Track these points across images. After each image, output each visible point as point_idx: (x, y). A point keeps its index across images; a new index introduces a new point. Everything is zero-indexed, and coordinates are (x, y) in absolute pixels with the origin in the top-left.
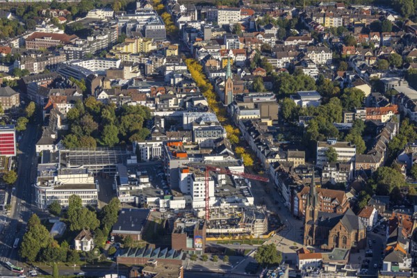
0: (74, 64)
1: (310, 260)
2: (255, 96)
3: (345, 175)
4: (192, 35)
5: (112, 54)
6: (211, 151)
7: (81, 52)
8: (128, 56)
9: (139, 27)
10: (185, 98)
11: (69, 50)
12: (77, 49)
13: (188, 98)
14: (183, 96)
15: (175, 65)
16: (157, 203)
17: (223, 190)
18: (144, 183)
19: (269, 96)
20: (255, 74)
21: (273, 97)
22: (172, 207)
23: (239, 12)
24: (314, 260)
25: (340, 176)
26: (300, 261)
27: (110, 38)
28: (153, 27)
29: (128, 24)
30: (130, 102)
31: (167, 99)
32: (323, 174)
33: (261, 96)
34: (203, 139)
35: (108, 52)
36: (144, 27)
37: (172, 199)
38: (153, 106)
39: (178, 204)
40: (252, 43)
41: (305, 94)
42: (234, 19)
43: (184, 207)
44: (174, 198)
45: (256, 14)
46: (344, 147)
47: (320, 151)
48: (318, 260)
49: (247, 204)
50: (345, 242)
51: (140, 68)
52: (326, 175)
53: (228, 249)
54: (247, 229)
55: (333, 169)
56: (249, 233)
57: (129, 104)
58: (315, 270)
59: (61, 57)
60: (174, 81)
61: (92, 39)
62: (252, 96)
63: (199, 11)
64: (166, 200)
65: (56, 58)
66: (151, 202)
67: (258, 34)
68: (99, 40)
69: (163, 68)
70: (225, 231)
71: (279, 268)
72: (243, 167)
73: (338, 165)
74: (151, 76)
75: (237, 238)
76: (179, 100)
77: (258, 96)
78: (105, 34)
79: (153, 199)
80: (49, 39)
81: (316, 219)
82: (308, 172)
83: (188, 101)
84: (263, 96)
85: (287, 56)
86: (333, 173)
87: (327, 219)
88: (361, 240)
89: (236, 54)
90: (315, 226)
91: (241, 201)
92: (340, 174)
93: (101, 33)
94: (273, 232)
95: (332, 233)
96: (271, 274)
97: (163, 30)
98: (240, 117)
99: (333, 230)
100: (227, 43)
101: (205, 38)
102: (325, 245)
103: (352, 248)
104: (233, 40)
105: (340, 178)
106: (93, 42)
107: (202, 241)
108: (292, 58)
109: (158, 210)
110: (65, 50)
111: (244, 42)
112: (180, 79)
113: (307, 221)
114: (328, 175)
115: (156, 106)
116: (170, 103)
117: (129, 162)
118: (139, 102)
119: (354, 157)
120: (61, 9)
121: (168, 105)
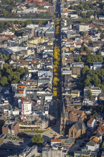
0: (8, 48)
1: (56, 142)
2: (75, 64)
3: (93, 102)
4: (63, 36)
5: (26, 44)
6: (42, 89)
7: (14, 43)
8: (32, 45)
9: (43, 32)
10: (44, 64)
11: (10, 42)
12: (13, 41)
13: (45, 65)
14: (44, 63)
15: (48, 49)
16: (8, 112)
17: (37, 107)
18: (6, 103)
19: (81, 64)
20: (81, 54)
21: (83, 64)
22: (13, 114)
23: (88, 26)
24: (58, 142)
25: (91, 103)
26: (52, 142)
27: (29, 37)
28: (49, 32)
29: (39, 31)
30: (21, 66)
31: (37, 65)
32: (83, 102)
33: (78, 64)
34: (41, 84)
35: (25, 43)
36: (45, 32)
37: (14, 111)
38: (31, 68)
39: (16, 113)
40: (86, 40)
41: (96, 64)
42: (86, 29)
43: (18, 114)
44: (14, 110)
45: (95, 27)
46: (96, 89)
47: (85, 91)
48: (59, 142)
49: (44, 114)
50: (75, 134)
51: (35, 50)
52: (84, 102)
53: (27, 135)
54: (38, 126)
55: (88, 99)
56: (39, 128)
57: (20, 66)
58: (48, 149)
59: (5, 45)
60: (44, 57)
61: (21, 37)
62: (74, 64)
63: (73, 25)
64: (11, 111)
65: (2, 45)
66: (5, 112)
67: (90, 36)
68: (23, 38)
69: (43, 51)
70: (29, 126)
71: (33, 147)
72: (51, 97)
73: (90, 98)
74: (38, 54)
75: (33, 129)
76: (42, 65)
77: (76, 64)
78: (27, 35)
79: (6, 110)
80: (4, 37)
81: (65, 123)
82: (77, 100)
83: (45, 66)
84: (79, 64)
85: (98, 46)
86: (88, 101)
87: (70, 124)
88: (84, 134)
89: (77, 45)
90: (64, 127)
91: (41, 113)
92: (91, 102)
93: (25, 35)
94: (50, 128)
95: (70, 130)
96: (28, 149)
97: (53, 33)
98: (63, 74)
99: (70, 129)
100: (76, 40)
101: (68, 37)
102: (68, 135)
103: (79, 137)
104: (78, 39)
105: (91, 104)
106: (21, 38)
107: (14, 131)
108: (100, 47)
109: (7, 115)
110: (8, 42)
111: (83, 39)
112: (47, 56)
113: (61, 124)
114: (86, 102)
115: (32, 67)
116: (38, 66)
117: (5, 93)
118: (25, 66)
119: (99, 94)
120: (18, 24)
121: (37, 67)
